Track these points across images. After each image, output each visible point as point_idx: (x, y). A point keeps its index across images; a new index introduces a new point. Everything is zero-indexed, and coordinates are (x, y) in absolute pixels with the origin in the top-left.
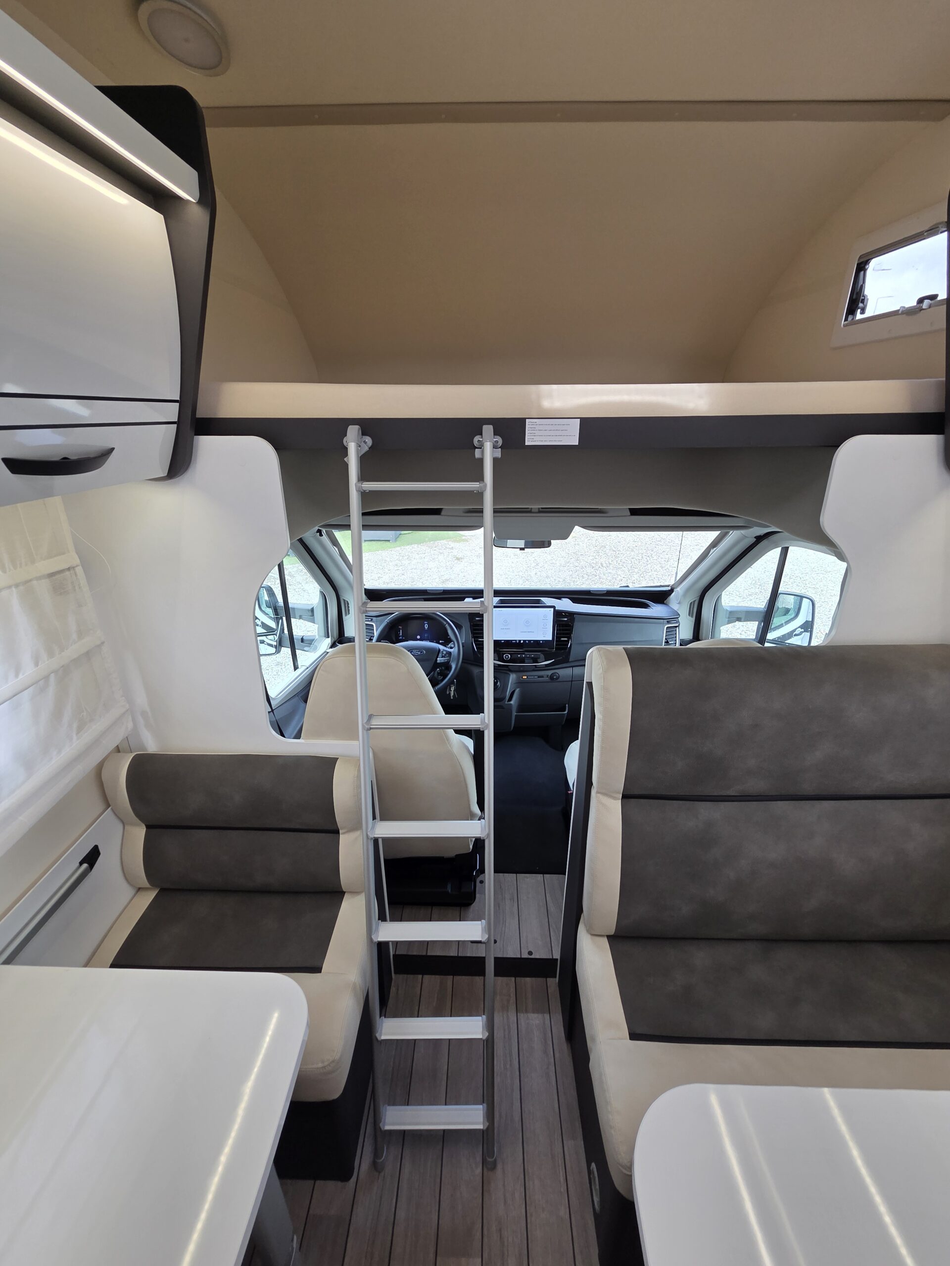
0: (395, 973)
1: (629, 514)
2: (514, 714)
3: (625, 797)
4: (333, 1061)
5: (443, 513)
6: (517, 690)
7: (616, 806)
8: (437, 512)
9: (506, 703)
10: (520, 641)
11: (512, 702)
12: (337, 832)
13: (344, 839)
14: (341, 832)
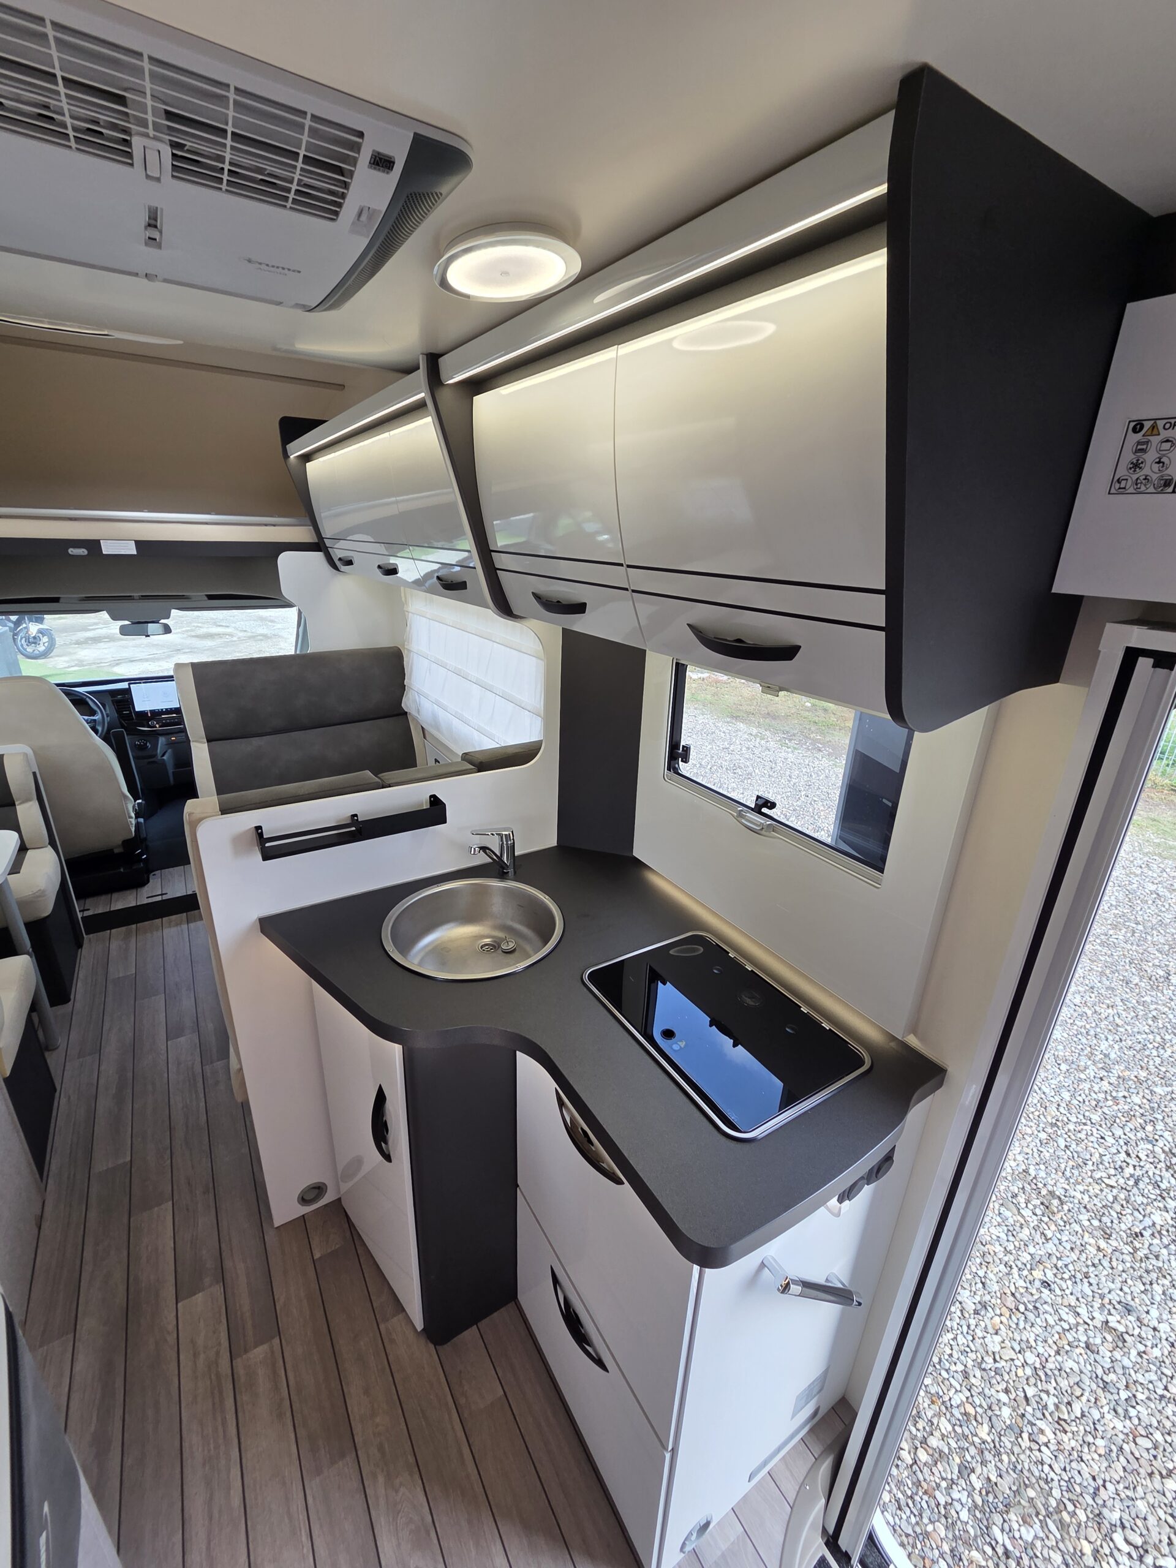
0: (86, 934)
1: (206, 598)
2: (171, 770)
3: (209, 741)
4: (40, 890)
5: (61, 601)
6: (170, 751)
7: (205, 746)
8: (56, 600)
9: (159, 758)
10: (162, 710)
11: (165, 758)
12: (14, 805)
13: (18, 808)
14: (17, 803)
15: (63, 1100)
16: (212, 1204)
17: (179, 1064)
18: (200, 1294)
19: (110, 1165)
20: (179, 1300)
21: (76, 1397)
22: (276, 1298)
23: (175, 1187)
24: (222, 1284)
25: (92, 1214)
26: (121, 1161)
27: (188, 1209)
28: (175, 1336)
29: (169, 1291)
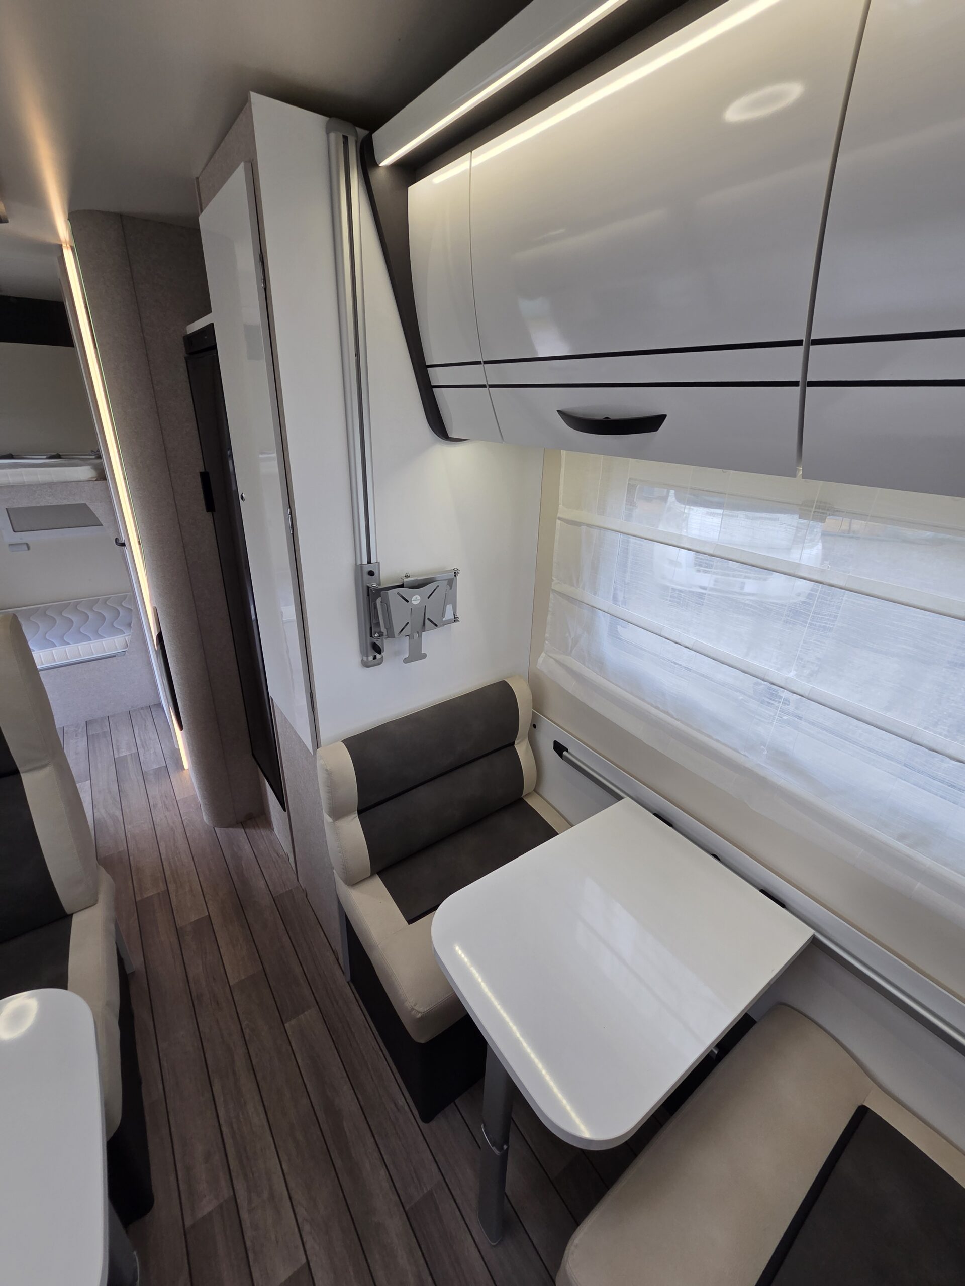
15: (401, 1102)
16: (192, 985)
17: (272, 1196)
18: (193, 920)
19: (302, 1016)
20: (208, 917)
21: (257, 870)
22: (137, 921)
23: (230, 998)
24: (178, 927)
25: (297, 970)
26: (293, 1022)
27: (214, 979)
28: (206, 899)
29: (217, 922)
